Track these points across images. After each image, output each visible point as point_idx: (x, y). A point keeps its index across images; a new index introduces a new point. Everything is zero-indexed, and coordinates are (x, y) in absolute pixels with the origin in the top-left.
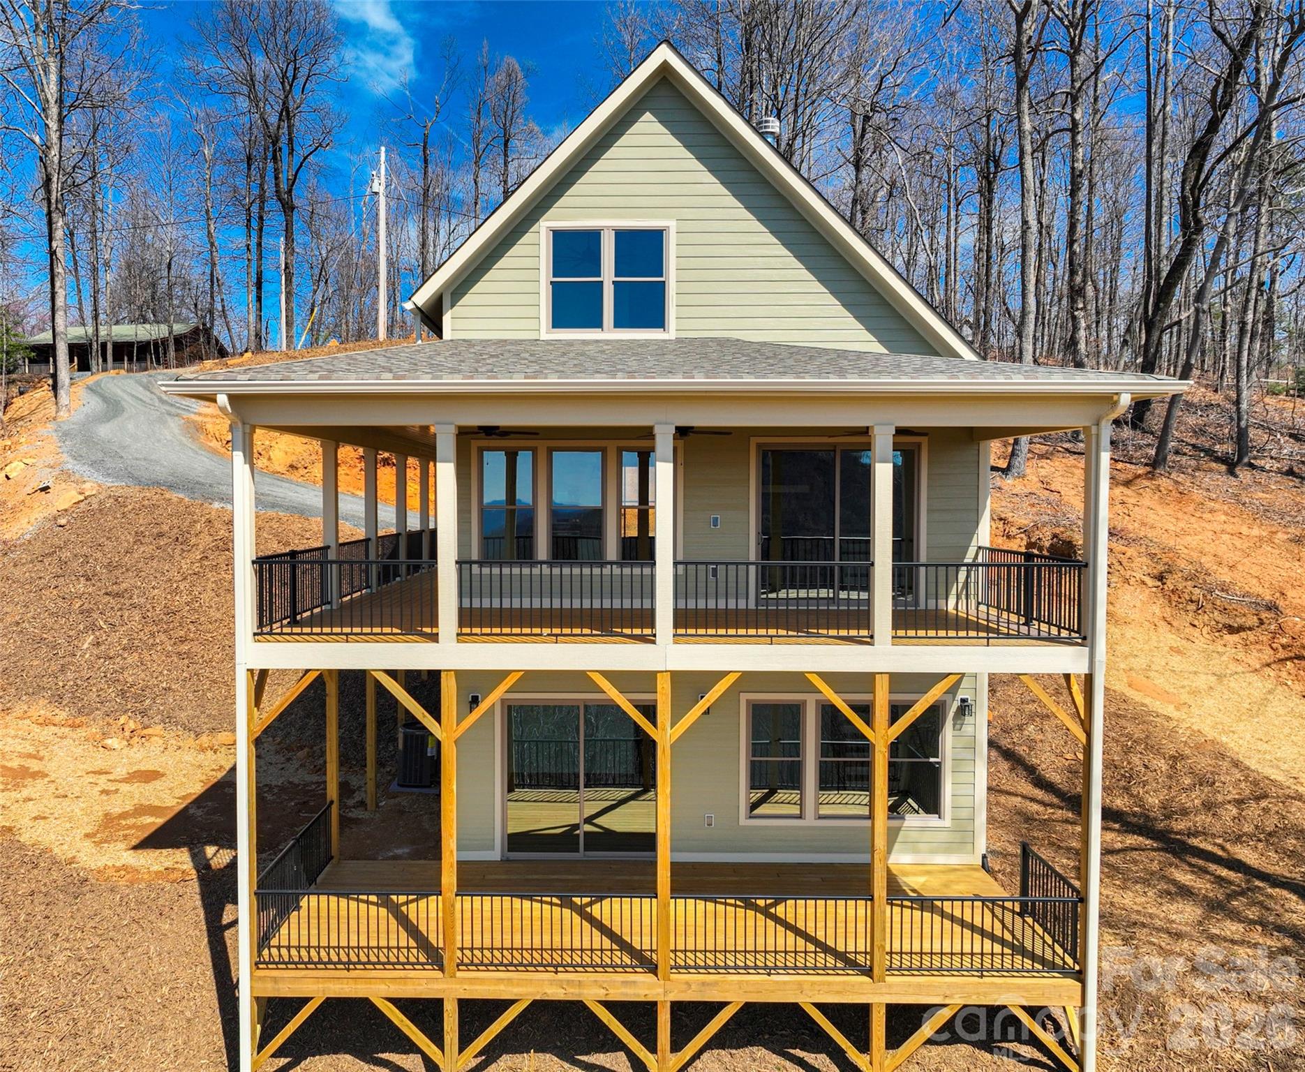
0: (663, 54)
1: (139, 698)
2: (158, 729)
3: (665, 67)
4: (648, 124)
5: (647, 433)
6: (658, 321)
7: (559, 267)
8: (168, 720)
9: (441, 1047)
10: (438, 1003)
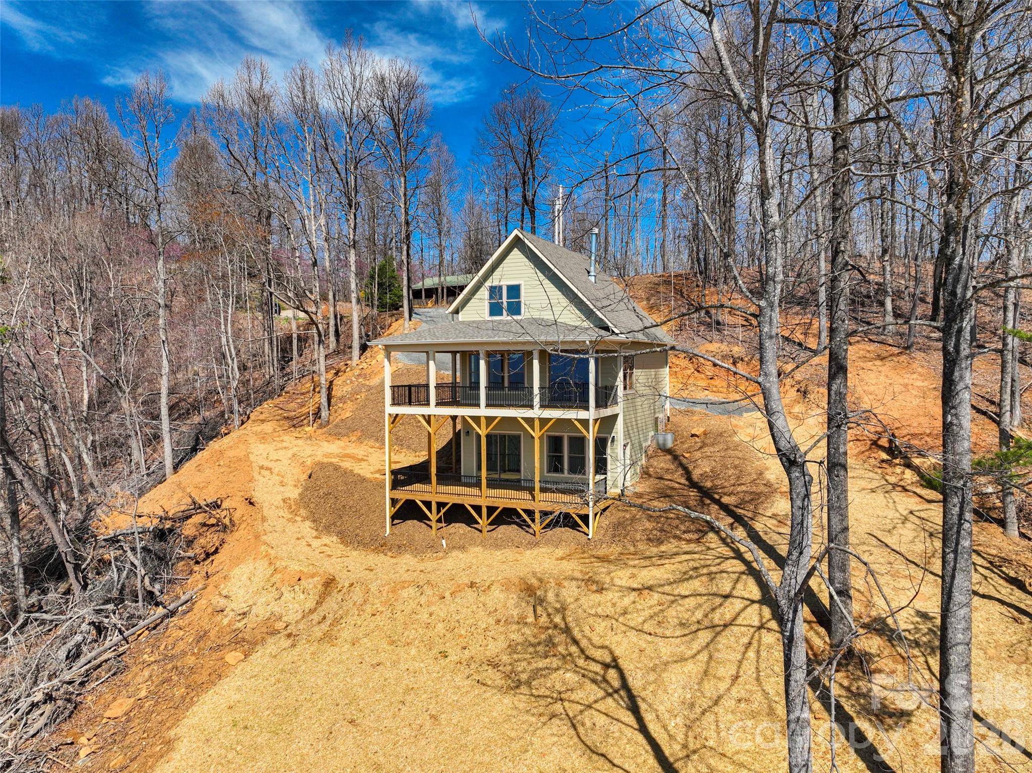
0: (516, 232)
1: (401, 441)
2: (404, 450)
3: (517, 235)
4: (516, 252)
5: (478, 353)
6: (519, 313)
7: (491, 297)
8: (409, 447)
9: (431, 513)
10: (430, 502)
